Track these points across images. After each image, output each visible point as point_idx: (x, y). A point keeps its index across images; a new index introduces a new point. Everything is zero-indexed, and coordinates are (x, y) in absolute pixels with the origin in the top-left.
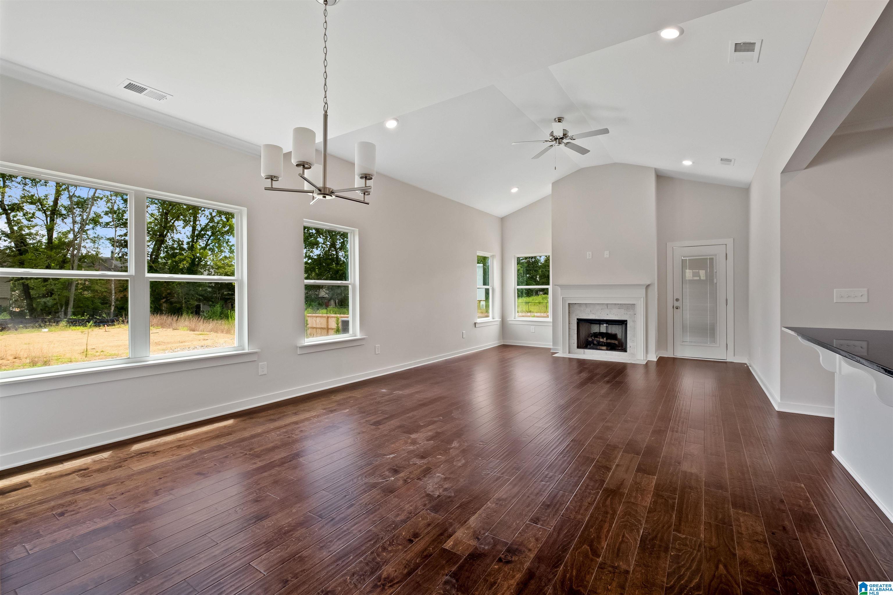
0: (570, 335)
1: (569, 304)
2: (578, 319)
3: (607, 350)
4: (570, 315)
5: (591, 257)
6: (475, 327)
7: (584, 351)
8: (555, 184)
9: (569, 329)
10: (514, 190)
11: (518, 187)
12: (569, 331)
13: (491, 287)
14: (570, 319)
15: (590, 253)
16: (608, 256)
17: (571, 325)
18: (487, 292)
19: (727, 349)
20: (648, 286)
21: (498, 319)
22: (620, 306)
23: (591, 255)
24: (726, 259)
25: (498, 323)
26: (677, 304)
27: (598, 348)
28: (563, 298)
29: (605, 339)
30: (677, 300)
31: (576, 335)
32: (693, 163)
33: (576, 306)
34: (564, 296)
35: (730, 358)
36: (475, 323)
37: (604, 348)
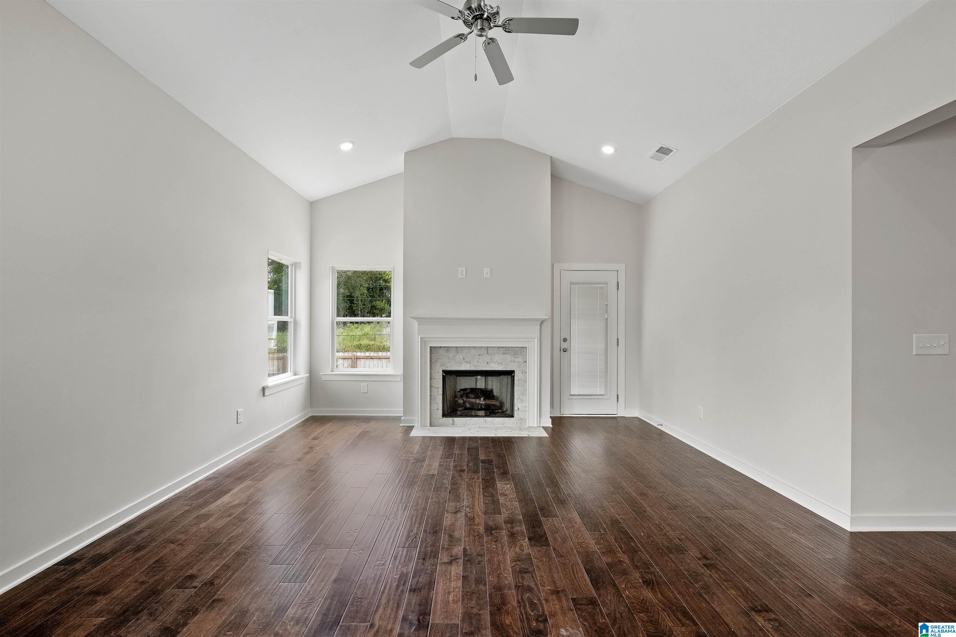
0: (432, 397)
1: (430, 347)
2: (444, 371)
3: (486, 416)
4: (433, 365)
5: (464, 276)
6: (264, 395)
7: (453, 421)
8: (409, 155)
9: (431, 387)
10: (347, 147)
11: (353, 142)
12: (431, 391)
13: (291, 320)
14: (432, 371)
15: (464, 269)
16: (489, 276)
17: (434, 381)
18: (283, 327)
19: (618, 401)
20: (542, 322)
21: (303, 374)
22: (506, 350)
23: (464, 273)
24: (618, 289)
25: (304, 381)
26: (564, 345)
27: (473, 413)
28: (421, 338)
29: (482, 399)
30: (565, 340)
31: (441, 397)
32: (616, 150)
33: (441, 351)
34: (422, 336)
35: (622, 413)
36: (264, 389)
37: (482, 413)
